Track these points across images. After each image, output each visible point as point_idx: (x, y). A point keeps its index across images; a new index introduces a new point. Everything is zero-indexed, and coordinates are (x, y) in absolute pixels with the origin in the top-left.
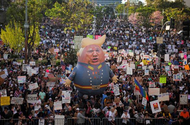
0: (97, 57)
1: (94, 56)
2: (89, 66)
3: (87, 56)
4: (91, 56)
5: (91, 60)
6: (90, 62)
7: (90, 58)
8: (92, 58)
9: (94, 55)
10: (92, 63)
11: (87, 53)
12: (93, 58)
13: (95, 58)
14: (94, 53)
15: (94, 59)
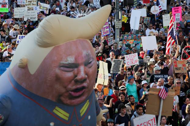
0: (85, 84)
1: (77, 82)
2: (57, 108)
3: (58, 79)
4: (70, 82)
5: (67, 91)
6: (62, 98)
7: (65, 87)
8: (72, 87)
9: (79, 77)
10: (68, 102)
11: (58, 71)
12: (74, 87)
13: (79, 86)
14: (79, 72)
15: (76, 90)
